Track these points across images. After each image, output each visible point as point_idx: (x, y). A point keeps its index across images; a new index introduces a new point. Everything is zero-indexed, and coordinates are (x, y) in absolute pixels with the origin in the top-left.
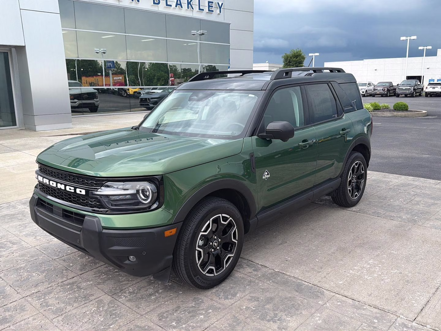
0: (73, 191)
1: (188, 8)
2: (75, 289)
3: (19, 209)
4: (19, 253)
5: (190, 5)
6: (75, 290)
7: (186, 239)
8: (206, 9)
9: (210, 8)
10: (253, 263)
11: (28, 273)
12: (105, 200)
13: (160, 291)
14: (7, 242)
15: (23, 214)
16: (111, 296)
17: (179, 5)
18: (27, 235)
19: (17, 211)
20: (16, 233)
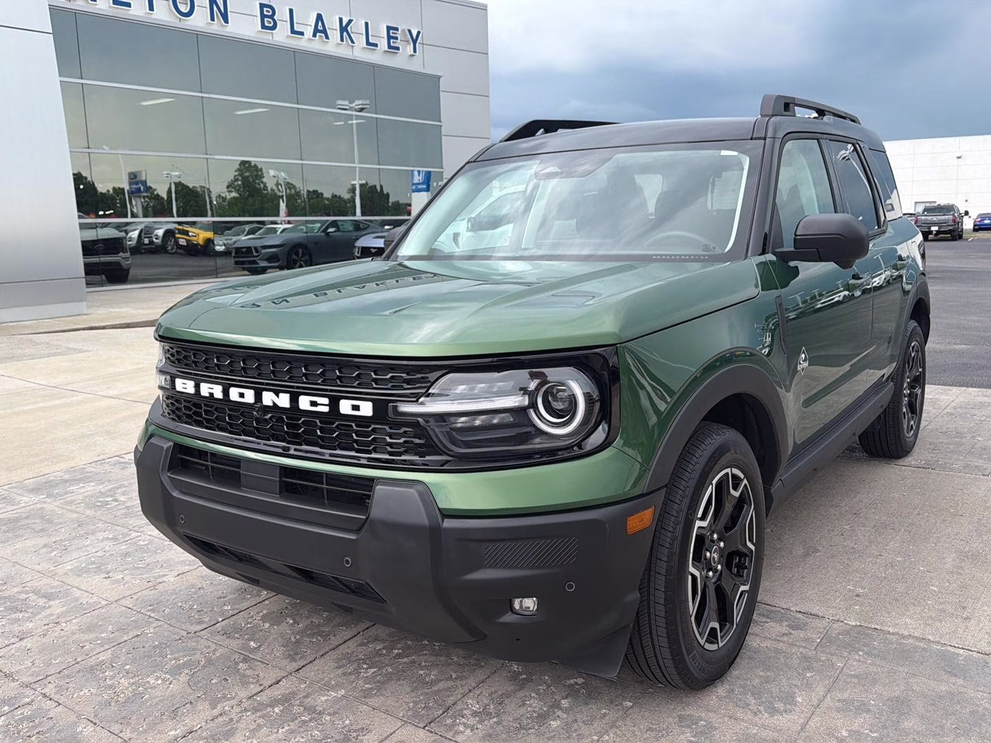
0: (326, 409)
1: (342, 40)
2: (301, 715)
3: (23, 505)
4: (74, 621)
5: (345, 34)
6: (303, 718)
7: (668, 540)
8: (383, 44)
9: (392, 41)
10: (773, 608)
11: (132, 678)
12: (437, 430)
13: (565, 703)
14: (27, 592)
15: (42, 518)
16: (424, 728)
17: (320, 31)
18: (79, 572)
19: (23, 510)
20: (44, 566)
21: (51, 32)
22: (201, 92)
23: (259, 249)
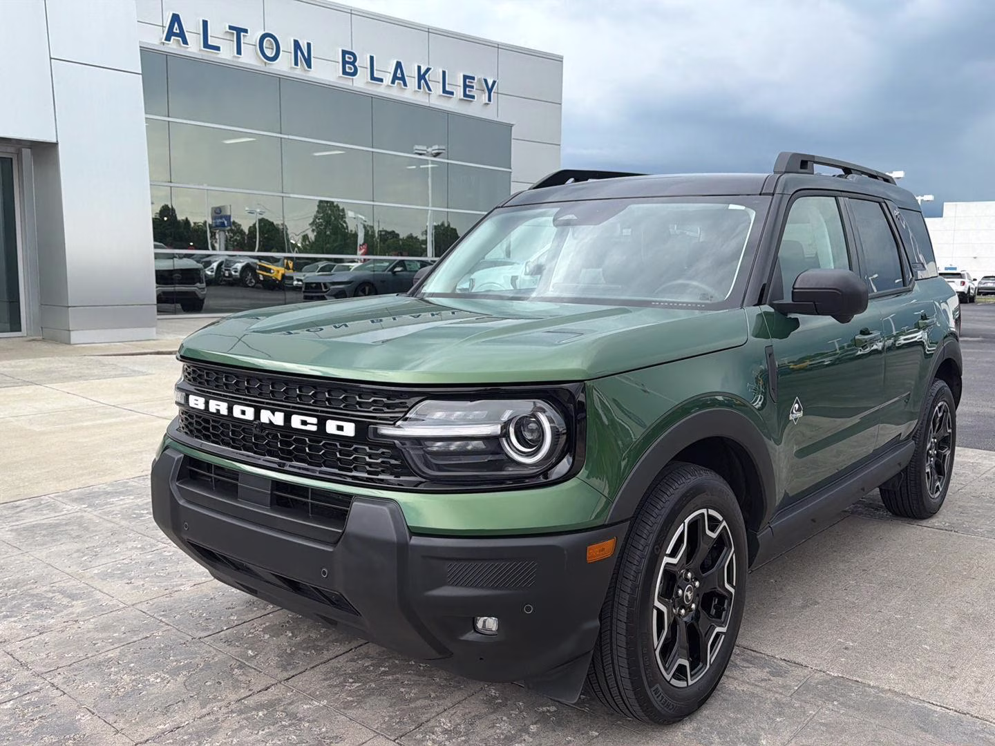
0: (314, 428)
1: (419, 88)
2: (282, 719)
3: (65, 512)
4: (92, 620)
5: (423, 81)
6: (283, 723)
7: (633, 573)
8: (459, 92)
9: (467, 89)
11: (134, 675)
12: (413, 454)
13: (533, 728)
14: (54, 592)
15: (80, 525)
16: (394, 741)
17: (399, 79)
18: (104, 576)
19: (64, 517)
20: (74, 569)
21: (141, 72)
22: (281, 133)
23: (328, 285)
